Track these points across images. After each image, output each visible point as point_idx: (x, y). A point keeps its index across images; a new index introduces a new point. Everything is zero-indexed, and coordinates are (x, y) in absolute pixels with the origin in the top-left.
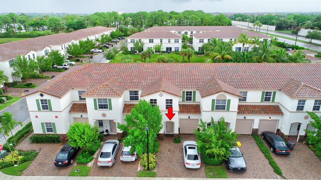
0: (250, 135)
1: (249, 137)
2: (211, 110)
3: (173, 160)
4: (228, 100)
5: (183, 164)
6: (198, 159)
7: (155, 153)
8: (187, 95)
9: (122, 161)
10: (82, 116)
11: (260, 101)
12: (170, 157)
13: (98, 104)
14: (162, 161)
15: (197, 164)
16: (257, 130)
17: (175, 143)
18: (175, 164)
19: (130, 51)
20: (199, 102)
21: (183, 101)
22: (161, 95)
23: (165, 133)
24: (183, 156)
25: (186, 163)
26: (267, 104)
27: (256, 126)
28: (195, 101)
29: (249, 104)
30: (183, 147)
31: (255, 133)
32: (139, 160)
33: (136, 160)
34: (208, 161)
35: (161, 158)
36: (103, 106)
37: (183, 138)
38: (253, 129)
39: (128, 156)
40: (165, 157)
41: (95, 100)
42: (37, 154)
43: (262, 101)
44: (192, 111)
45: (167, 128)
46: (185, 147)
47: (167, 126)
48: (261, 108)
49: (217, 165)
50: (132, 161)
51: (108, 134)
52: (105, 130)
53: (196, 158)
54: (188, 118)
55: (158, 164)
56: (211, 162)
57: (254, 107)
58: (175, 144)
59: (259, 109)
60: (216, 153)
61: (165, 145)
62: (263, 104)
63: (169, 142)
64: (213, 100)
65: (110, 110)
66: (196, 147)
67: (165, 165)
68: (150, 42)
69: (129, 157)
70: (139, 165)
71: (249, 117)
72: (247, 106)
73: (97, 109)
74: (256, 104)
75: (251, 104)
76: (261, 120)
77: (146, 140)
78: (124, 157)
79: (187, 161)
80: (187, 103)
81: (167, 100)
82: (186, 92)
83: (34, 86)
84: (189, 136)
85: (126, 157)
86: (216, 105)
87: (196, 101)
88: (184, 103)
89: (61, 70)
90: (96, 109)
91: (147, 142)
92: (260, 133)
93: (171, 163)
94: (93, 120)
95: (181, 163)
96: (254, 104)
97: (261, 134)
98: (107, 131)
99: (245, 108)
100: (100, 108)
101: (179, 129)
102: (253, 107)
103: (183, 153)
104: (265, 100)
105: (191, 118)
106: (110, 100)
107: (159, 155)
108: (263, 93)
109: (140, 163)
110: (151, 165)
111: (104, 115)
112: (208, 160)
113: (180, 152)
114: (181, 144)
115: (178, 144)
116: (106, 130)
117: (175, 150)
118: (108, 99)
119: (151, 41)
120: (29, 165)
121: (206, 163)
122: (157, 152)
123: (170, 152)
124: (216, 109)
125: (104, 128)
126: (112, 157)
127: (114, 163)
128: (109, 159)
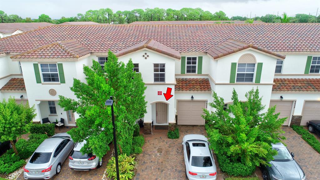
0: (288, 126)
1: (288, 129)
2: (228, 82)
3: (166, 167)
4: (258, 63)
5: (184, 173)
6: (211, 165)
7: (134, 154)
8: (188, 63)
9: (72, 169)
10: (22, 96)
11: (303, 73)
12: (160, 162)
13: (41, 73)
14: (146, 168)
15: (210, 175)
16: (300, 118)
17: (169, 138)
18: (170, 174)
20: (207, 75)
21: (183, 72)
22: (146, 56)
23: (155, 124)
24: (184, 160)
25: (190, 172)
26: (315, 77)
27: (298, 112)
28: (201, 73)
29: (286, 77)
30: (183, 143)
31: (296, 123)
32: (105, 168)
33: (98, 167)
34: (230, 169)
35: (144, 162)
36: (50, 76)
37: (182, 132)
38: (293, 117)
39: (82, 160)
40: (152, 162)
41: (36, 66)
43: (306, 73)
44: (197, 87)
45: (157, 115)
46: (187, 143)
47: (157, 112)
48: (305, 82)
49: (245, 177)
50: (90, 170)
51: (64, 125)
52: (59, 120)
53: (207, 162)
54: (190, 98)
55: (139, 174)
56: (235, 170)
57: (296, 81)
58: (169, 140)
59: (304, 85)
60: (251, 151)
61: (152, 142)
62: (307, 77)
63: (160, 138)
64: (234, 65)
65: (61, 84)
66: (206, 144)
67: (150, 176)
69: (83, 162)
70: (104, 175)
71: (288, 97)
72: (283, 80)
73: (41, 83)
74: (297, 77)
75: (290, 77)
76: (306, 102)
77: (111, 126)
78: (75, 162)
79: (191, 168)
80: (188, 77)
81: (156, 65)
82: (188, 58)
84: (191, 128)
85: (78, 162)
86: (237, 74)
87: (203, 73)
88: (185, 77)
90: (39, 81)
91: (112, 131)
92: (303, 123)
93: (162, 171)
94: (36, 100)
95: (180, 172)
96: (293, 77)
97: (305, 124)
98: (62, 121)
99: (281, 82)
100: (45, 80)
101: (176, 117)
102: (293, 81)
103: (183, 155)
104: (312, 71)
105: (195, 99)
106: (61, 66)
107: (141, 158)
108: (309, 58)
109: (105, 172)
110: (124, 177)
111: (53, 92)
112: (229, 167)
113: (178, 153)
114: (179, 140)
115: (174, 139)
116: (61, 119)
117: (170, 149)
118: (58, 64)
121: (225, 172)
122: (138, 154)
123: (161, 152)
124: (237, 81)
125: (57, 116)
126: (53, 162)
127: (57, 174)
128: (46, 166)
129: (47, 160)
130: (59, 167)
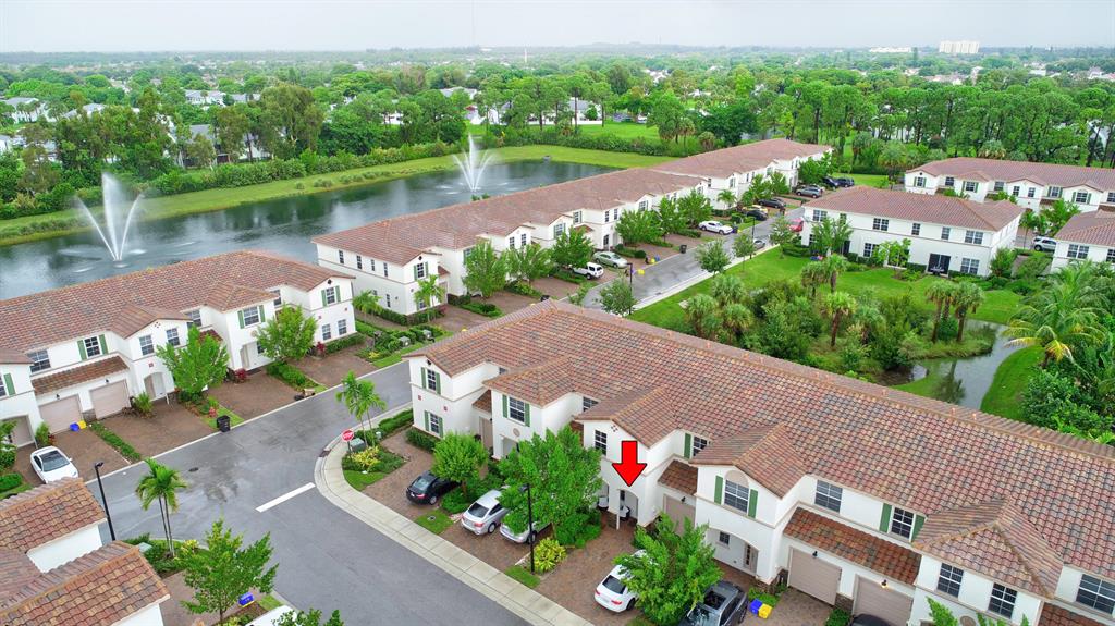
0: (832, 607)
1: (823, 610)
3: (592, 576)
4: (752, 491)
8: (695, 445)
9: (502, 534)
12: (591, 567)
13: (508, 407)
16: (849, 602)
19: (804, 247)
21: (686, 455)
22: (614, 428)
26: (899, 544)
31: (844, 607)
36: (516, 413)
38: (838, 595)
40: (583, 563)
42: (401, 465)
54: (680, 499)
57: (857, 535)
59: (861, 548)
63: (623, 539)
64: (717, 477)
65: (526, 425)
68: (876, 227)
73: (507, 417)
75: (848, 524)
82: (695, 437)
83: (496, 315)
86: (726, 493)
89: (577, 280)
93: (584, 578)
94: (500, 435)
99: (827, 529)
102: (850, 535)
104: (894, 530)
111: (516, 433)
119: (881, 225)
120: (379, 480)
123: (604, 558)
124: (725, 503)
126: (487, 519)
127: (489, 532)
128: (479, 521)
129: (481, 516)
130: (493, 526)
